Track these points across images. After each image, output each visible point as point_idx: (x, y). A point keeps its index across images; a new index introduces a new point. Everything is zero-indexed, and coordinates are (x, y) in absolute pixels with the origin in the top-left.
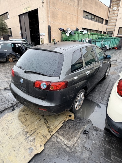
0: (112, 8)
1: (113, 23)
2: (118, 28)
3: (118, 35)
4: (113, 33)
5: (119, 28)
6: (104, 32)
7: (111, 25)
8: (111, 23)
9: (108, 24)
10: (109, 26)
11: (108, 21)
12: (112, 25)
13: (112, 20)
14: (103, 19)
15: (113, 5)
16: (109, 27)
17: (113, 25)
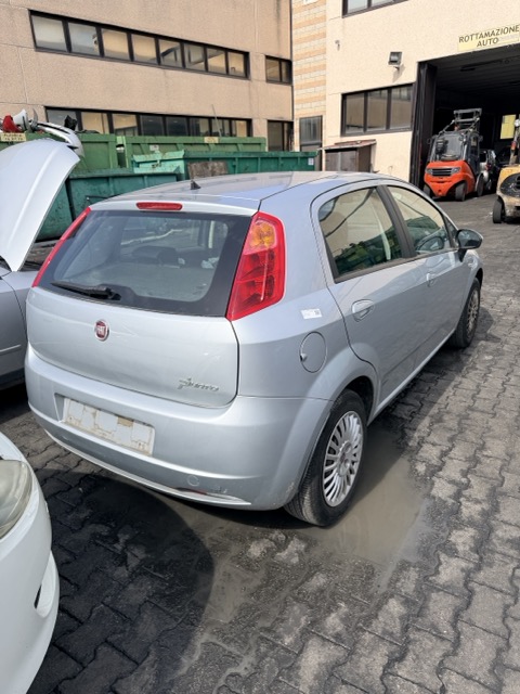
1: (315, 69)
2: (339, 98)
4: (324, 123)
5: (344, 96)
6: (269, 121)
7: (310, 85)
8: (306, 71)
9: (295, 78)
10: (303, 91)
11: (294, 63)
12: (313, 80)
13: (309, 55)
14: (246, 55)
16: (301, 92)
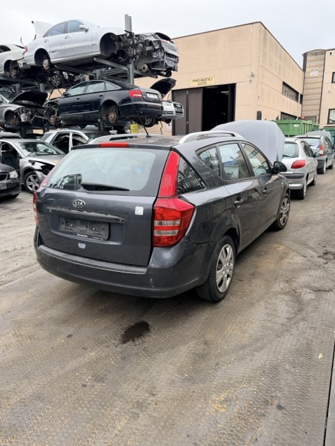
0: (310, 72)
1: (314, 100)
2: (328, 110)
3: (328, 123)
4: (317, 119)
5: (330, 110)
7: (312, 105)
8: (309, 100)
9: (303, 102)
10: (307, 107)
13: (312, 94)
14: (297, 93)
15: (310, 67)
17: (316, 105)
